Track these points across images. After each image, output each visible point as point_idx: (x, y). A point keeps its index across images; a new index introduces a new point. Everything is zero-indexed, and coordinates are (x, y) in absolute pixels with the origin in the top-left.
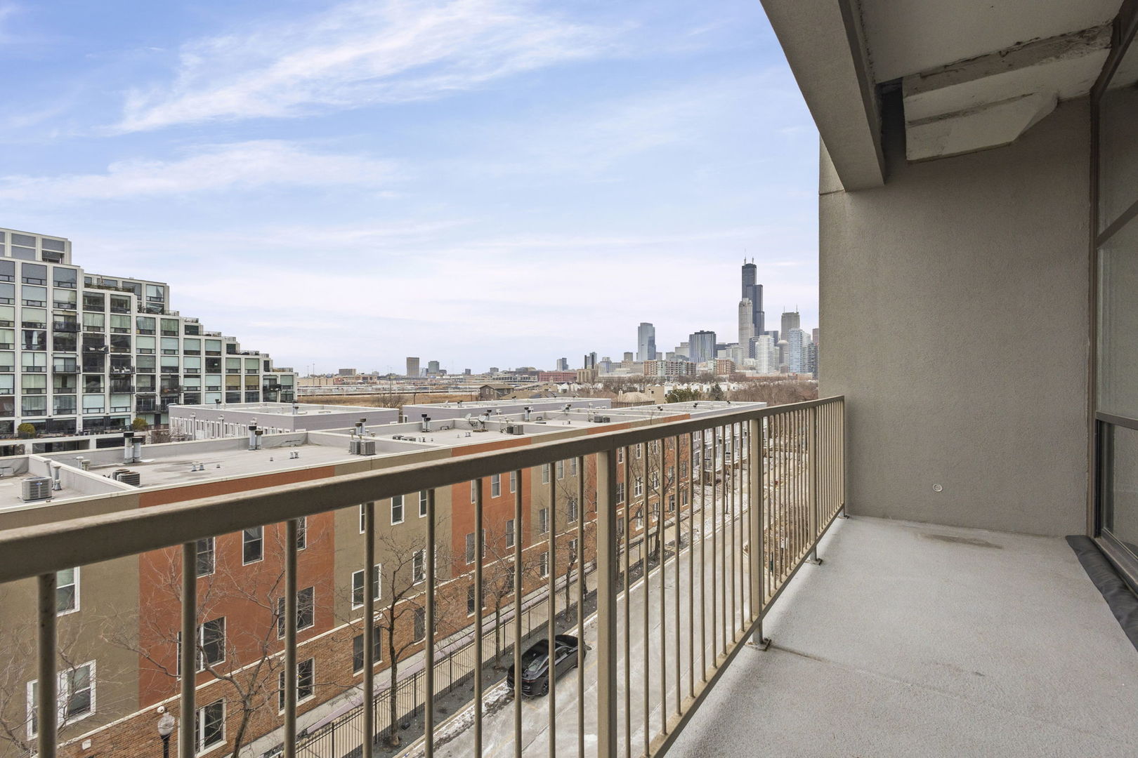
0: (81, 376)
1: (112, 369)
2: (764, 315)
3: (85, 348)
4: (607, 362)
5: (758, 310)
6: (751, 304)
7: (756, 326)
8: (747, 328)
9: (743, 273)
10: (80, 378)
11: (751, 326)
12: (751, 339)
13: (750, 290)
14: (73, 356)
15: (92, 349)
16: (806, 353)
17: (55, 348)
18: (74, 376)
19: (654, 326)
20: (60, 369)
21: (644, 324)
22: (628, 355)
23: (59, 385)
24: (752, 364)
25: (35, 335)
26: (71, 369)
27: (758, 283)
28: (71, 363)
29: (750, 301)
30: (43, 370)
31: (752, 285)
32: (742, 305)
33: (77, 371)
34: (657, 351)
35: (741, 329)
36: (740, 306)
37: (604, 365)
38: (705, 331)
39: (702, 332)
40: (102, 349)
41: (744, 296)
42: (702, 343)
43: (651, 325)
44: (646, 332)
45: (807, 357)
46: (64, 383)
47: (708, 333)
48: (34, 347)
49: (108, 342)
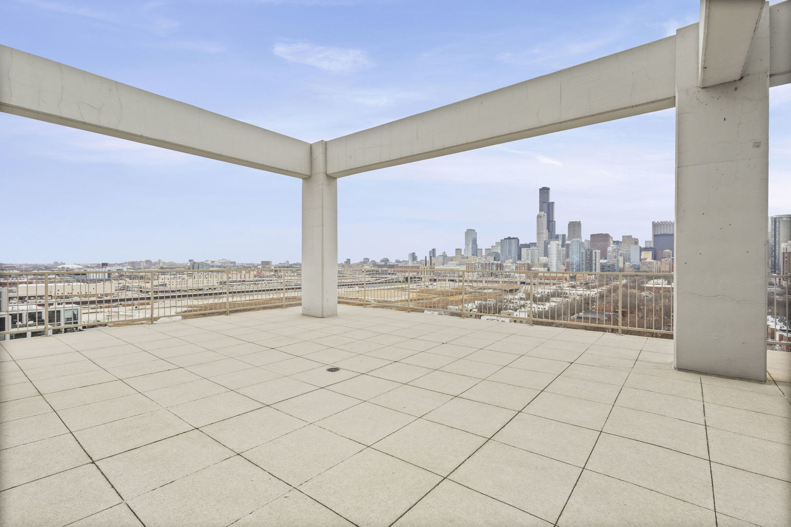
2: (555, 223)
4: (444, 256)
5: (551, 220)
6: (546, 216)
7: (549, 231)
8: (543, 233)
9: (540, 193)
11: (545, 232)
12: (545, 241)
13: (545, 205)
16: (584, 256)
19: (476, 231)
21: (469, 230)
22: (458, 251)
24: (545, 261)
27: (551, 201)
29: (545, 214)
31: (546, 202)
32: (539, 217)
34: (478, 248)
35: (538, 234)
36: (537, 218)
37: (441, 259)
38: (512, 237)
39: (509, 238)
41: (541, 210)
42: (509, 245)
43: (474, 230)
44: (471, 236)
45: (584, 258)
47: (514, 238)
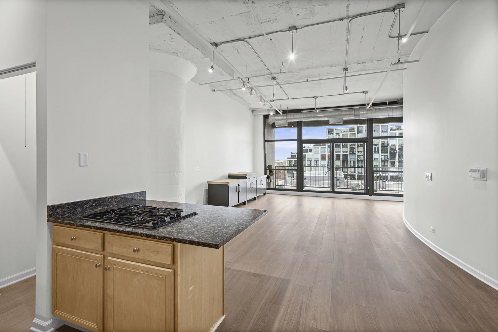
0: (389, 161)
1: (398, 159)
3: (390, 152)
10: (389, 162)
14: (387, 155)
15: (392, 152)
17: (382, 152)
18: (387, 161)
20: (383, 159)
23: (383, 164)
25: (376, 148)
26: (386, 159)
28: (386, 157)
30: (379, 159)
33: (388, 160)
40: (396, 152)
46: (384, 163)
48: (376, 152)
49: (397, 149)
